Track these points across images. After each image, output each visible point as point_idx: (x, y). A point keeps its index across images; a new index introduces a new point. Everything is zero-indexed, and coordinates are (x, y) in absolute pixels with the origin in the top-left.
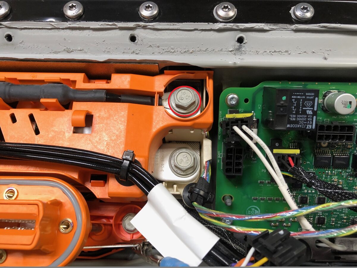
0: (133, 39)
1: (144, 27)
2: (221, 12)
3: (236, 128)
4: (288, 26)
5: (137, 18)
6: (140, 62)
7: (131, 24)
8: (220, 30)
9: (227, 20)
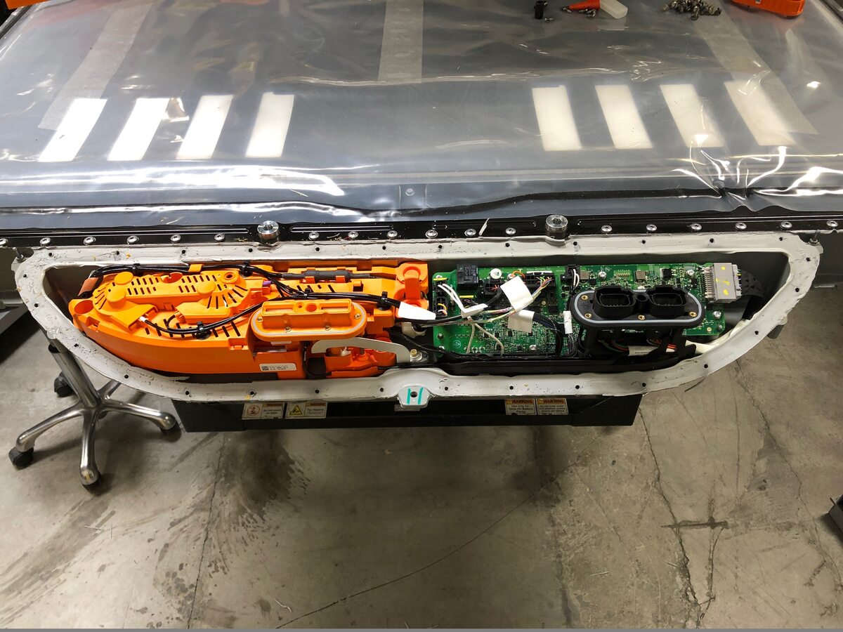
0: (384, 248)
1: (390, 242)
2: (430, 234)
3: (439, 286)
4: (463, 239)
5: (387, 238)
6: (388, 259)
7: (384, 241)
8: (429, 242)
9: (433, 237)
